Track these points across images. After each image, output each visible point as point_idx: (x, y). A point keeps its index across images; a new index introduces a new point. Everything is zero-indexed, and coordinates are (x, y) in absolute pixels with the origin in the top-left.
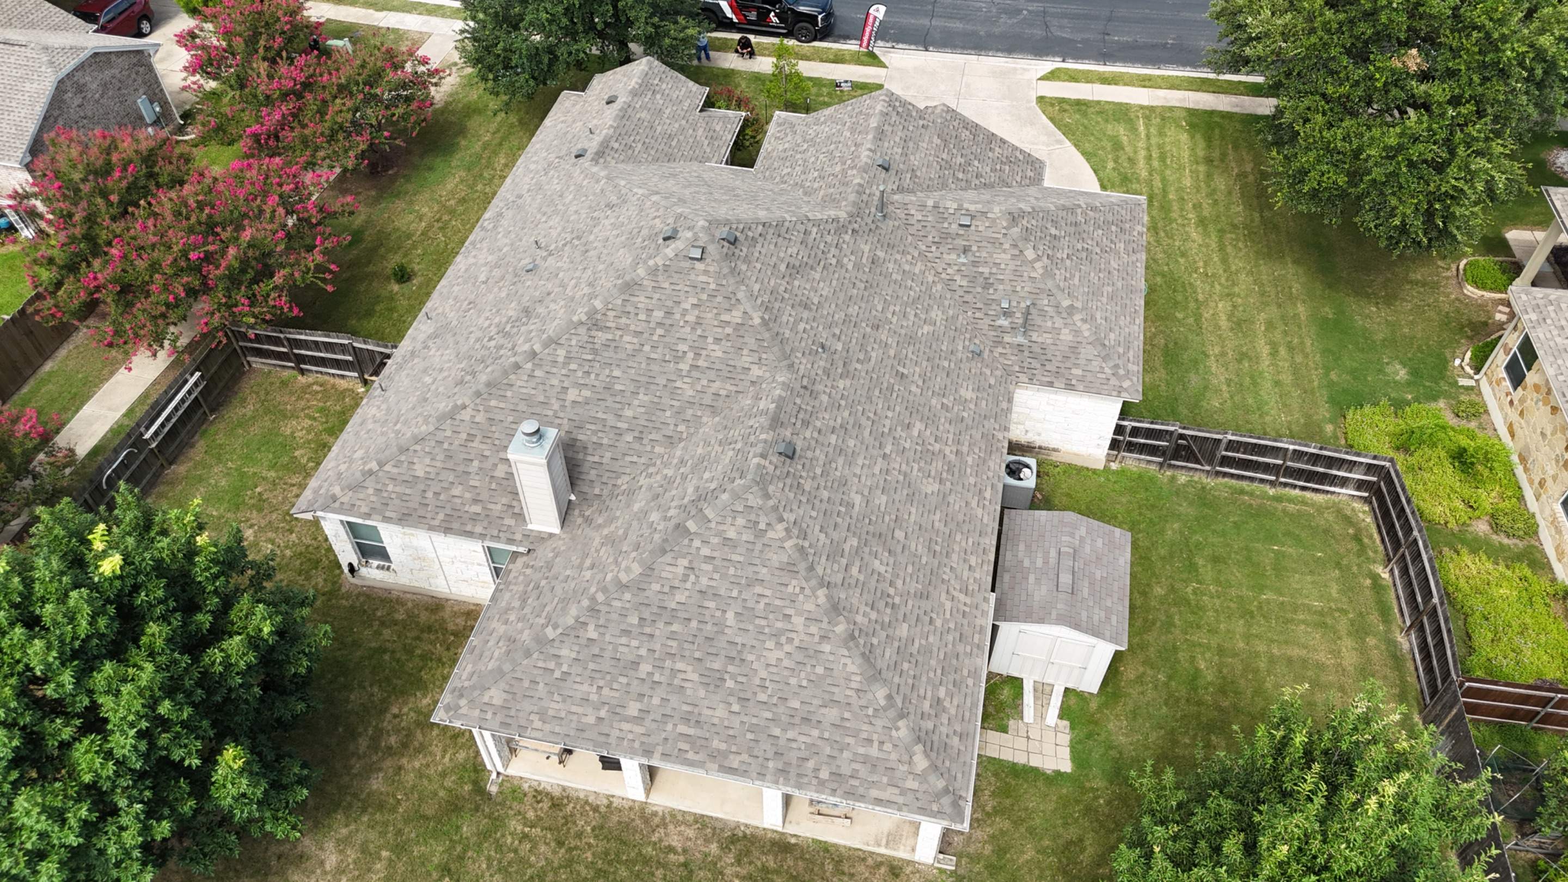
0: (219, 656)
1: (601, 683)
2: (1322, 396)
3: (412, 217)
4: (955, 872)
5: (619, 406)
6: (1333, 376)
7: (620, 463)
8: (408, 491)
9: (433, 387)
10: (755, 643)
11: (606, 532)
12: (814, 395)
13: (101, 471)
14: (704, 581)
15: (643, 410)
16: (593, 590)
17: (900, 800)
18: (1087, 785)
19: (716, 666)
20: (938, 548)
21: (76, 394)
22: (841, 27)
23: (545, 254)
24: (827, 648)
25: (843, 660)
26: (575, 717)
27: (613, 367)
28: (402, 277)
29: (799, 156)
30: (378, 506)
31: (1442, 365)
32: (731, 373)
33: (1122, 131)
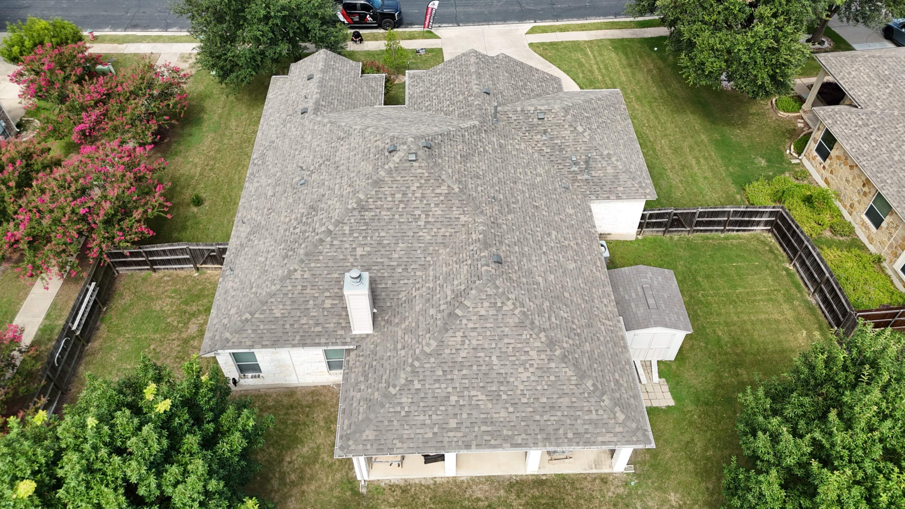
0: (226, 447)
1: (430, 413)
2: (729, 180)
3: (189, 166)
4: (635, 473)
5: (389, 253)
6: (731, 169)
7: (398, 285)
8: (273, 327)
9: (268, 263)
10: (512, 371)
11: (403, 326)
12: (499, 226)
13: (52, 355)
14: (474, 342)
15: (403, 252)
16: (410, 360)
17: (615, 439)
18: (686, 410)
19: (494, 388)
20: (587, 298)
21: (6, 312)
22: (406, 19)
23: (309, 173)
24: (553, 365)
25: (564, 370)
26: (420, 436)
27: (380, 231)
28: (199, 202)
29: (432, 94)
30: (257, 339)
31: (781, 155)
32: (450, 222)
33: (580, 57)
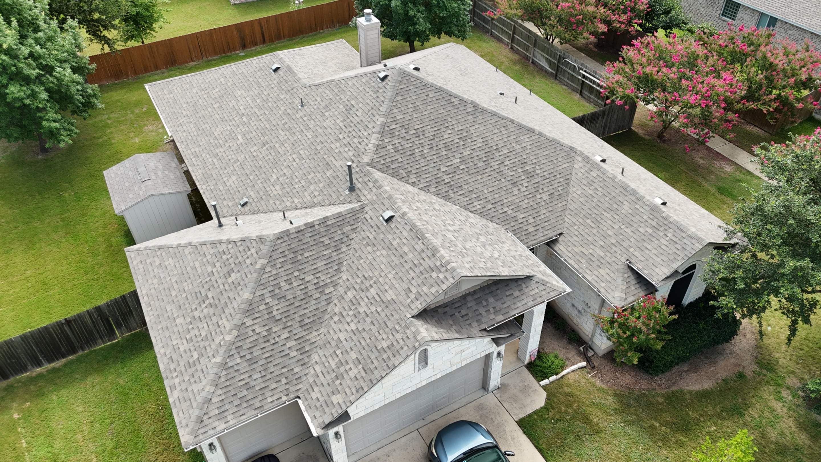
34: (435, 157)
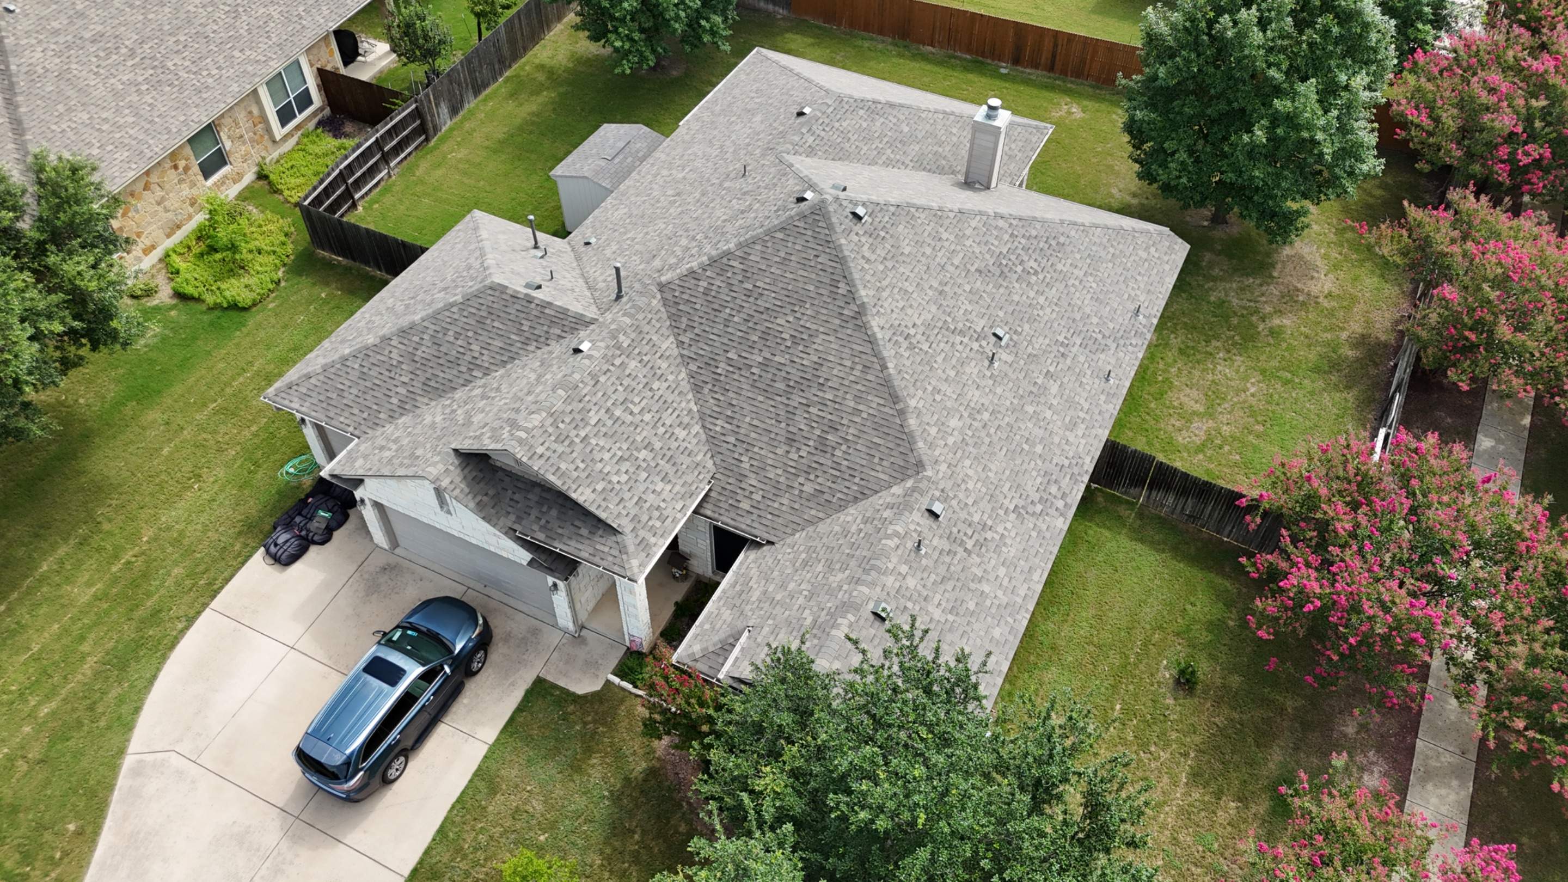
34: (739, 334)
